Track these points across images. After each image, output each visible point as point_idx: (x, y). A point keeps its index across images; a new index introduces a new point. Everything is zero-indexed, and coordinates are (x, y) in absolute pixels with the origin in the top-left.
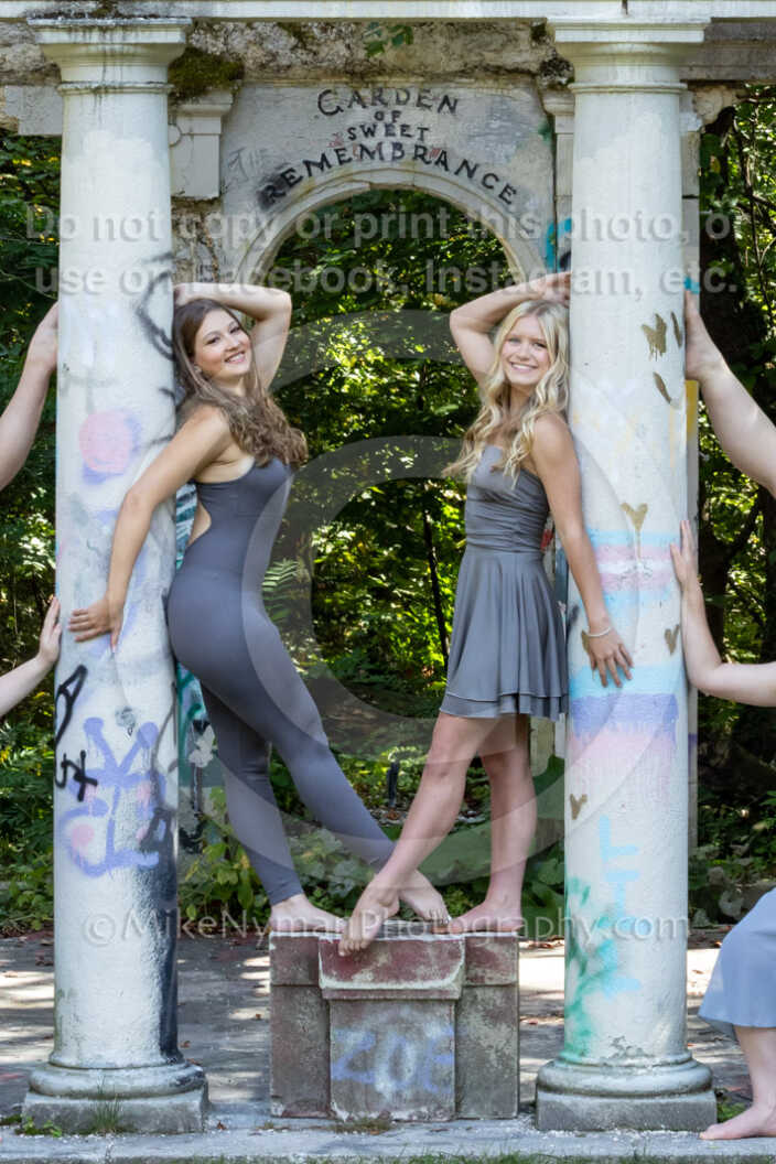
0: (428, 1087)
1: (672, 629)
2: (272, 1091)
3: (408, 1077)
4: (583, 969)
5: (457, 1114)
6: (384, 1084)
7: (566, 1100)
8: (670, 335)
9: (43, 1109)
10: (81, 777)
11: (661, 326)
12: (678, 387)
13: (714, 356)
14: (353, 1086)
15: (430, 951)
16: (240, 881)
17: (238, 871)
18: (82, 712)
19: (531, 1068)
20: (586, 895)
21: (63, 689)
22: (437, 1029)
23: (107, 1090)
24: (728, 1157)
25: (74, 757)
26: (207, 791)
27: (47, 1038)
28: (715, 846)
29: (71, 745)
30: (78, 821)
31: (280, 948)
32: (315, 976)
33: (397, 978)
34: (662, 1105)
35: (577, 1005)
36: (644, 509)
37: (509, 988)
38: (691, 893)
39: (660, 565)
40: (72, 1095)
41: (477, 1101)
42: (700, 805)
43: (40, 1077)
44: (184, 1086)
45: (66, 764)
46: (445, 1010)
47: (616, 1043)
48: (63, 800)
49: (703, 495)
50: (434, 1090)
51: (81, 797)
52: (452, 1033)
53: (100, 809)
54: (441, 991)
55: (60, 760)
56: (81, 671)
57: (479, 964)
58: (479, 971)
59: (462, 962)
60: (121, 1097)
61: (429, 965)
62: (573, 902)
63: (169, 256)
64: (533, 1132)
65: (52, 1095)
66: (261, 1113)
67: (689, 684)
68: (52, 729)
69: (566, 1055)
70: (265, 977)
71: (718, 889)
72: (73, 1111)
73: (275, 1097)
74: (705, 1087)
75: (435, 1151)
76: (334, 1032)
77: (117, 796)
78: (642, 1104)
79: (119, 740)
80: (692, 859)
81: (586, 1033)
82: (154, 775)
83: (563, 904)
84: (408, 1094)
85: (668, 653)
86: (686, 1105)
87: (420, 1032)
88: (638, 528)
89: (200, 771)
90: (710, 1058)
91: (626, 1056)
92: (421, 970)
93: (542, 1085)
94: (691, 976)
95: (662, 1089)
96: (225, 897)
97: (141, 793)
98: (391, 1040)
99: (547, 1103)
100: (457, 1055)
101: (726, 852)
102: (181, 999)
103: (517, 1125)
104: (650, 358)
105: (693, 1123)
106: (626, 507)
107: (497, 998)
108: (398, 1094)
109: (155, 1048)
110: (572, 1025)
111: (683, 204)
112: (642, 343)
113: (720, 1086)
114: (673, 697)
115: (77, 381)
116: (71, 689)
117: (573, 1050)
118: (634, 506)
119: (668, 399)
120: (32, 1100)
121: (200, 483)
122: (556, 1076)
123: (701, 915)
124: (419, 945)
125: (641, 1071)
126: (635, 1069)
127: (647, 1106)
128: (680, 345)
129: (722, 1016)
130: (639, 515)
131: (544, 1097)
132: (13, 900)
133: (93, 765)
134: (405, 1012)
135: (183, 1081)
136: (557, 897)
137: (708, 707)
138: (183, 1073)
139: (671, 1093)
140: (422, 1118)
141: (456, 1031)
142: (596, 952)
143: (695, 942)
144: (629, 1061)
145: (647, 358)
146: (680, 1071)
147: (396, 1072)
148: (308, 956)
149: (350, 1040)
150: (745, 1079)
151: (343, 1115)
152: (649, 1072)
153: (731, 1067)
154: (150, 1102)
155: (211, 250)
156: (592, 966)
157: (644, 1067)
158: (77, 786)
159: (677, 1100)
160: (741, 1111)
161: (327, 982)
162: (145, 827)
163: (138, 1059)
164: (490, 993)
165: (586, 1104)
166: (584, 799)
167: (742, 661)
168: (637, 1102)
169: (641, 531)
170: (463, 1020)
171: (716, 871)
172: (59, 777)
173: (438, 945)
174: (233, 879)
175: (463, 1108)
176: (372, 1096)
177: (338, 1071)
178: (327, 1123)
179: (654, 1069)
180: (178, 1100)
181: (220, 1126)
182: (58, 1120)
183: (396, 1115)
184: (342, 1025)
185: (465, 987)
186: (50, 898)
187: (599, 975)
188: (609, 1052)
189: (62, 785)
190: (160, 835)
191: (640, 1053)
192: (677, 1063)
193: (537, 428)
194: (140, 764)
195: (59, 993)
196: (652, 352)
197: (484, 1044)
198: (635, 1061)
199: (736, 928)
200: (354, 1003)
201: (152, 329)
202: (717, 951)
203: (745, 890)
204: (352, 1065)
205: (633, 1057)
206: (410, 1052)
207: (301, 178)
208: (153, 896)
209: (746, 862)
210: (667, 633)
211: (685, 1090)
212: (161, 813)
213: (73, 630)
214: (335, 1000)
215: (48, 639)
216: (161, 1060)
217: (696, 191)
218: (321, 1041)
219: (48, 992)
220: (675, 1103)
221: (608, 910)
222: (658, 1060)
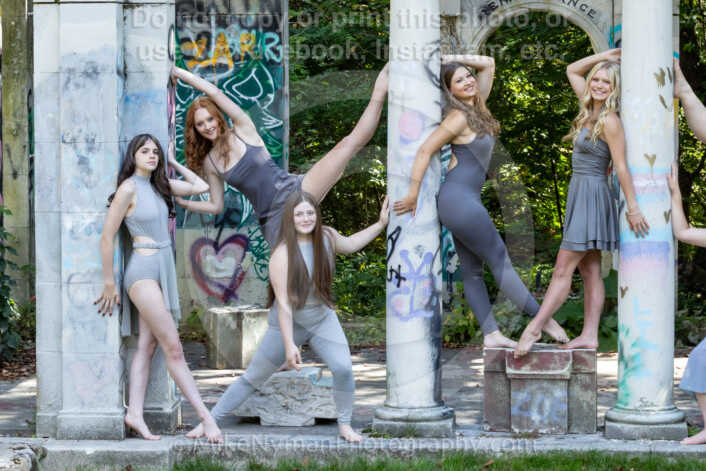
0: (555, 419)
1: (667, 211)
2: (485, 420)
3: (546, 414)
4: (626, 366)
5: (569, 431)
6: (535, 417)
7: (619, 425)
8: (667, 78)
9: (381, 426)
10: (399, 277)
11: (663, 74)
12: (670, 101)
13: (687, 87)
14: (521, 417)
15: (556, 357)
16: (469, 325)
17: (468, 320)
18: (399, 247)
19: (602, 411)
20: (627, 332)
21: (390, 237)
22: (559, 392)
23: (410, 417)
24: (693, 452)
25: (395, 267)
26: (454, 284)
27: (383, 394)
28: (686, 311)
29: (394, 262)
30: (397, 296)
31: (488, 355)
32: (504, 368)
33: (541, 369)
34: (662, 428)
35: (624, 382)
36: (654, 157)
37: (593, 374)
38: (676, 333)
39: (662, 183)
40: (394, 420)
41: (578, 425)
42: (679, 292)
43: (380, 411)
44: (445, 416)
45: (392, 271)
46: (563, 384)
47: (641, 400)
48: (391, 287)
49: (681, 151)
50: (558, 420)
51: (398, 285)
52: (566, 394)
53: (407, 291)
54: (561, 375)
55: (389, 269)
56: (399, 229)
57: (579, 364)
58: (578, 367)
59: (571, 362)
60: (416, 421)
61: (555, 363)
62: (622, 336)
63: (438, 41)
64: (604, 440)
65: (385, 420)
66: (479, 429)
67: (674, 237)
68: (385, 254)
69: (620, 405)
70: (482, 368)
71: (687, 330)
72: (395, 427)
73: (486, 422)
74: (682, 420)
75: (559, 448)
76: (513, 393)
77: (415, 285)
78: (653, 428)
79: (416, 260)
80: (676, 317)
81: (627, 395)
82: (431, 276)
83: (617, 335)
84: (546, 422)
85: (665, 223)
86: (674, 428)
87: (552, 394)
88: (652, 166)
89: (451, 275)
90: (685, 407)
91: (646, 406)
92: (552, 365)
93: (607, 418)
94: (676, 370)
95: (663, 421)
96: (462, 332)
97: (425, 284)
98: (539, 397)
99: (610, 427)
100: (568, 404)
101: (691, 313)
102: (443, 377)
103: (597, 436)
104: (657, 88)
105: (677, 437)
106: (646, 156)
107: (587, 379)
108: (541, 422)
109: (432, 400)
110: (621, 392)
111: (673, 18)
112: (654, 82)
113: (689, 419)
114: (667, 244)
115: (397, 98)
116: (394, 237)
117: (621, 402)
119: (666, 107)
120: (376, 422)
121: (452, 144)
122: (614, 414)
123: (679, 342)
124: (552, 354)
125: (652, 413)
126: (649, 412)
127: (655, 429)
129: (689, 388)
130: (652, 159)
131: (608, 424)
132: (367, 331)
133: (404, 272)
134: (545, 384)
135: (444, 414)
136: (614, 334)
137: (683, 247)
138: (444, 411)
139: (666, 423)
140: (552, 433)
141: (568, 393)
142: (633, 358)
143: (678, 354)
144: (647, 408)
146: (671, 413)
147: (541, 412)
148: (501, 359)
149: (519, 397)
150: (700, 417)
151: (517, 431)
152: (657, 413)
153: (694, 412)
154: (429, 424)
155: (457, 39)
156: (631, 365)
157: (654, 411)
158: (397, 280)
159: (668, 426)
160: (699, 432)
161: (510, 371)
162: (427, 300)
163: (425, 404)
164: (583, 376)
165: (627, 428)
166: (627, 288)
167: (697, 226)
168: (651, 427)
169: (654, 167)
170: (571, 388)
171: (687, 322)
172: (389, 277)
173: (560, 354)
174: (466, 323)
175: (572, 428)
176: (530, 422)
177: (514, 411)
178: (509, 434)
179: (659, 412)
180: (442, 423)
181: (461, 435)
182: (388, 431)
183: (541, 431)
184: (515, 391)
185: (572, 374)
186: (384, 331)
187: (634, 369)
188: (638, 404)
189: (390, 280)
190: (434, 303)
191: (652, 405)
192: (670, 409)
193: (606, 119)
194: (425, 271)
195: (388, 374)
196: (658, 85)
197: (581, 399)
198: (650, 408)
199: (696, 349)
200: (522, 380)
201: (431, 74)
202: (687, 359)
203: (700, 331)
204: (521, 408)
205: (649, 406)
206: (547, 403)
207: (497, 7)
208: (431, 330)
209: (700, 318)
210: (665, 213)
211: (673, 421)
212: (435, 293)
213: (395, 210)
214: (514, 379)
215: (384, 214)
216: (434, 404)
217: (678, 12)
218: (506, 397)
219: (384, 373)
220: (668, 428)
221: (638, 339)
222: (661, 408)
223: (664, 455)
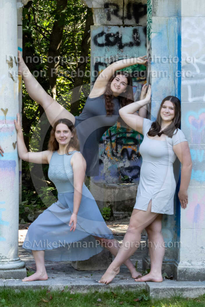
1: (15, 142)
8: (14, 63)
11: (11, 60)
12: (15, 76)
13: (26, 68)
24: (30, 286)
28: (27, 201)
34: (12, 272)
36: (7, 110)
38: (20, 214)
39: (11, 125)
42: (22, 190)
49: (23, 106)
67: (19, 158)
71: (27, 213)
74: (23, 267)
78: (6, 272)
80: (20, 205)
85: (13, 149)
86: (18, 272)
88: (5, 115)
90: (25, 259)
94: (20, 237)
95: (12, 267)
101: (29, 203)
104: (9, 69)
105: (20, 277)
106: (2, 109)
111: (18, 27)
112: (7, 65)
113: (28, 267)
114: (15, 162)
118: (4, 109)
119: (14, 80)
123: (23, 220)
125: (6, 263)
126: (4, 262)
127: (8, 272)
128: (17, 65)
130: (5, 112)
139: (14, 269)
143: (21, 228)
144: (3, 260)
145: (8, 69)
146: (16, 263)
152: (8, 263)
153: (31, 261)
157: (7, 262)
159: (16, 270)
168: (5, 271)
169: (6, 116)
171: (27, 208)
179: (10, 262)
191: (6, 258)
192: (16, 261)
196: (9, 67)
198: (5, 260)
199: (32, 224)
203: (35, 213)
205: (4, 259)
209: (35, 206)
210: (13, 144)
211: (18, 268)
217: (21, 24)
220: (15, 272)
222: (11, 260)
223: (12, 288)
